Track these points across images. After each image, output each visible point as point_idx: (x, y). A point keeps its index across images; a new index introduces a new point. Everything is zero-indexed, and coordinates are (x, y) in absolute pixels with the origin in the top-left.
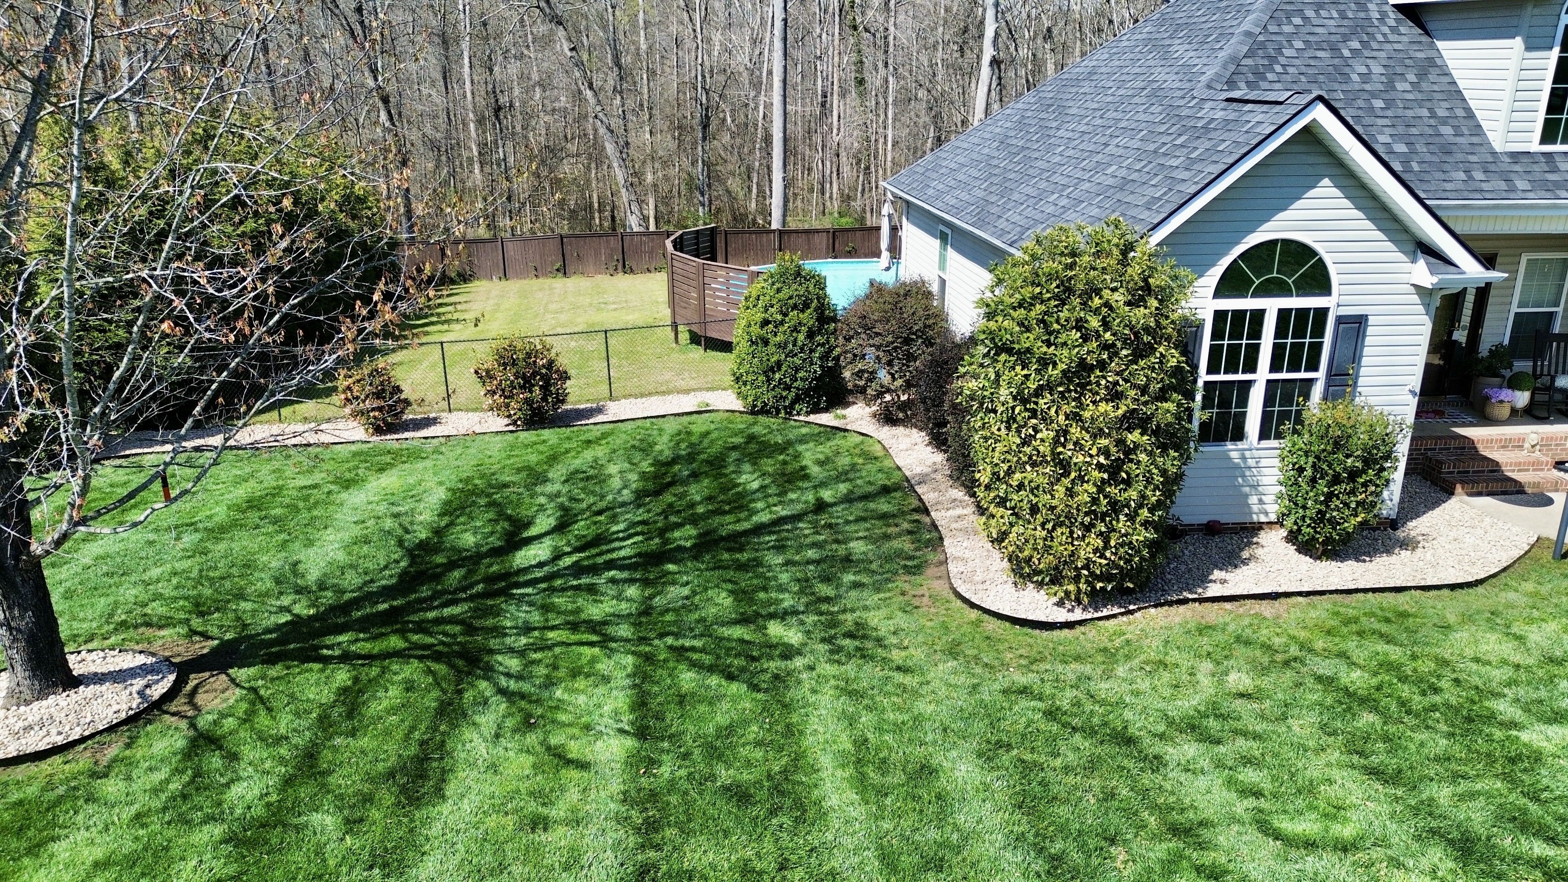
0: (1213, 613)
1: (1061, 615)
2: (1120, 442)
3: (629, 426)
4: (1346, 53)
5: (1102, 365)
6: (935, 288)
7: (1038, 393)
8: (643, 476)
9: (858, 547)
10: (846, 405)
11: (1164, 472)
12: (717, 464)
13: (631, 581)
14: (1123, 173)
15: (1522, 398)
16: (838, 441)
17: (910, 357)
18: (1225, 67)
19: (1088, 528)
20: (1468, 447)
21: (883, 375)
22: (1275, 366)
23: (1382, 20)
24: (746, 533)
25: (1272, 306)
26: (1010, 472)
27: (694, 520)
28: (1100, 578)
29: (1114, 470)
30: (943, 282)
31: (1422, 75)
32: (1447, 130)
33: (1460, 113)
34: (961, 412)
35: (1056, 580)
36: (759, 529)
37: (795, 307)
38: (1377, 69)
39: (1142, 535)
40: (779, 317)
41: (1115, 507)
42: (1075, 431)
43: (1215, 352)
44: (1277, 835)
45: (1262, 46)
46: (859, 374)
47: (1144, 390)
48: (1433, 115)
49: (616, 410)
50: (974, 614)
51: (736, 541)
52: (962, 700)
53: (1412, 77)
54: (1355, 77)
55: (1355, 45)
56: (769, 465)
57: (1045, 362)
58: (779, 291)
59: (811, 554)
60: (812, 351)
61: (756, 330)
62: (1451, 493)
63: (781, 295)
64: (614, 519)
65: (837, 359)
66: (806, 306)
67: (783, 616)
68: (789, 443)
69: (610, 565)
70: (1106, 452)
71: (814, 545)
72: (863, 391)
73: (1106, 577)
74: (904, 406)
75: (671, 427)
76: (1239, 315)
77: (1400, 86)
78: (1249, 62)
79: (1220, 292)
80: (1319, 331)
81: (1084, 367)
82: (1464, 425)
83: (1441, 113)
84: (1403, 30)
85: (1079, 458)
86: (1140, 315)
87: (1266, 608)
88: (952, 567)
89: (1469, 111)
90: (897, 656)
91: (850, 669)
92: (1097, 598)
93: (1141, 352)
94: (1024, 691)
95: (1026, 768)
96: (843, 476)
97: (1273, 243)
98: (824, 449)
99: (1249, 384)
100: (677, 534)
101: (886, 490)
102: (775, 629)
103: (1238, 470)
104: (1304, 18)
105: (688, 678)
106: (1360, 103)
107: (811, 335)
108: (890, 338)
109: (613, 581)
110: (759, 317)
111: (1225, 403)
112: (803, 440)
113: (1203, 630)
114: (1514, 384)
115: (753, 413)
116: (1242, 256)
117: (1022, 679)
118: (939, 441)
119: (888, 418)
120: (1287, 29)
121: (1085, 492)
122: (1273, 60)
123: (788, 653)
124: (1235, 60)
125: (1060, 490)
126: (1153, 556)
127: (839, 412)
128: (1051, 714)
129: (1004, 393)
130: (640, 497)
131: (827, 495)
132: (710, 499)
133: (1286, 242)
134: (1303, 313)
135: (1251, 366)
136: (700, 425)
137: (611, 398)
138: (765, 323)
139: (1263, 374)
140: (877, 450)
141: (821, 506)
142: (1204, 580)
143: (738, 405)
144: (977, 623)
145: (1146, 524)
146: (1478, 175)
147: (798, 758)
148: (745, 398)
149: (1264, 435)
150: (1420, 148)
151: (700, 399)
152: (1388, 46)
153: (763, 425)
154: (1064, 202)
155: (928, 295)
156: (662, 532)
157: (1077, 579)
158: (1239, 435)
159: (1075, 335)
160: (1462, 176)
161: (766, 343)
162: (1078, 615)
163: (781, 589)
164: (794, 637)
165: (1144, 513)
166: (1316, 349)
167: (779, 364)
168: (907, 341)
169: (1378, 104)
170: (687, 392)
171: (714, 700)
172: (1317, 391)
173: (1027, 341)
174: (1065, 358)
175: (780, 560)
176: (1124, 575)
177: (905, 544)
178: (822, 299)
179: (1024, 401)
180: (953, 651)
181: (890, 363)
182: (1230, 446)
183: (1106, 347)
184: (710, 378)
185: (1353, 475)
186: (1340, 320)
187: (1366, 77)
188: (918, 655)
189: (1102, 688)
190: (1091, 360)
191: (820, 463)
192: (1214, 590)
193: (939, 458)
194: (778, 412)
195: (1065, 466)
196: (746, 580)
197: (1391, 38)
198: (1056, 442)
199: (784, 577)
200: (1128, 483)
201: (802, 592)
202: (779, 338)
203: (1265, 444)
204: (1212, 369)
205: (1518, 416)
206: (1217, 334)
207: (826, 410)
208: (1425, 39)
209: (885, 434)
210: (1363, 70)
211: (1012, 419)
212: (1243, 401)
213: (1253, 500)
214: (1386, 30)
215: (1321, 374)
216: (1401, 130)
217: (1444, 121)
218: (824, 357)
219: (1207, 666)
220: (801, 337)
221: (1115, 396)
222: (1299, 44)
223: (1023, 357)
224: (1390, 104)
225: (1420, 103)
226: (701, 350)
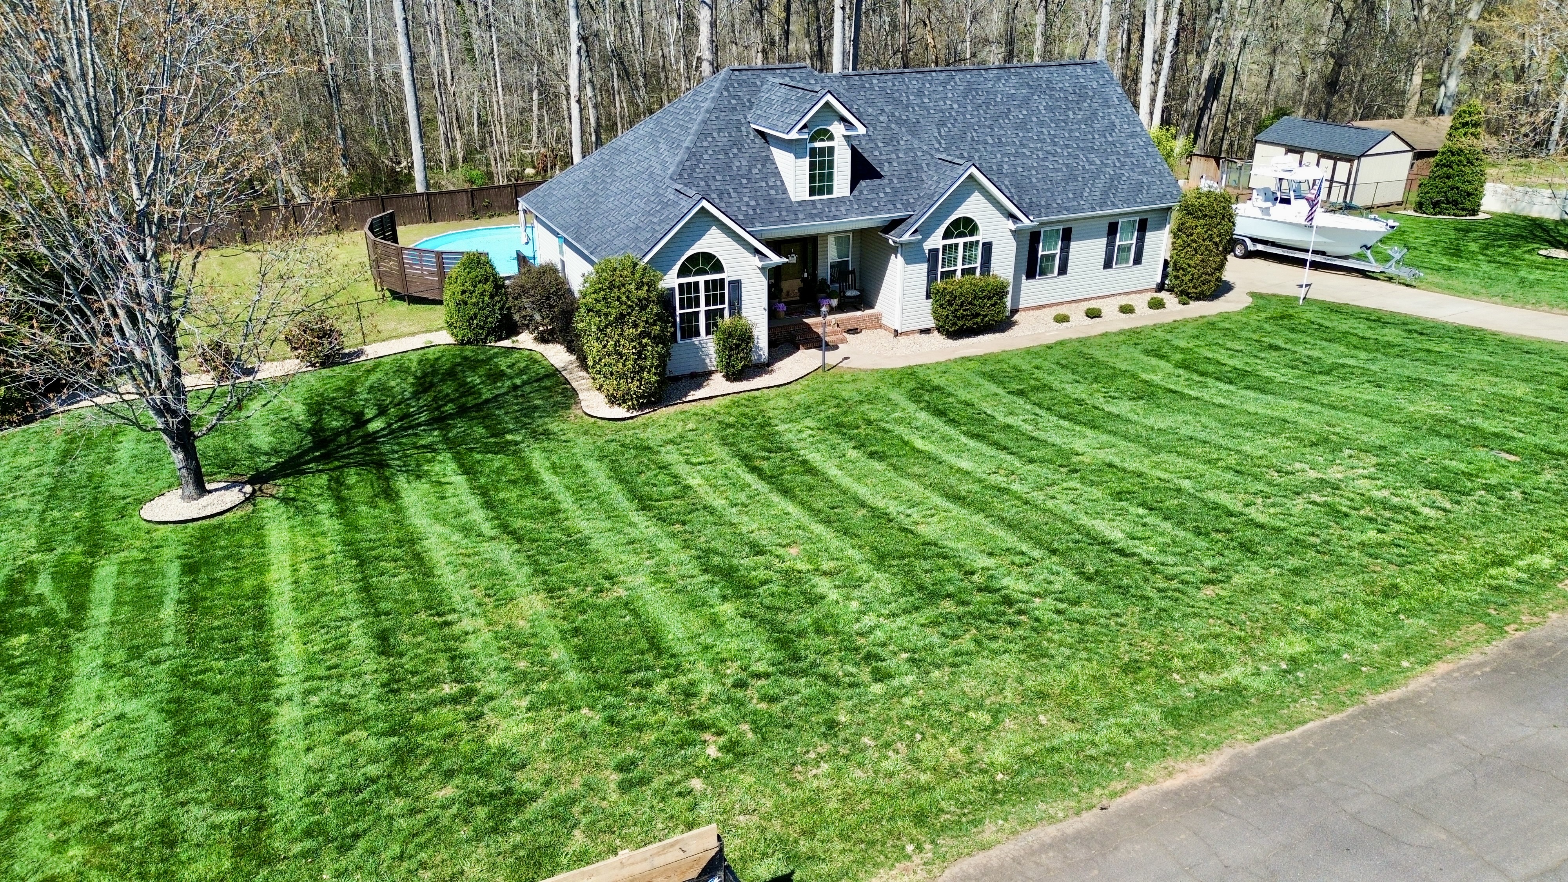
0: (687, 407)
1: (628, 415)
2: (640, 343)
3: (388, 359)
4: (731, 155)
5: (629, 314)
6: (559, 267)
7: (606, 327)
8: (412, 384)
9: (537, 402)
10: (517, 334)
11: (659, 353)
12: (451, 374)
13: (435, 429)
14: (636, 221)
15: (835, 302)
16: (516, 355)
17: (551, 307)
18: (678, 166)
19: (633, 378)
20: (808, 327)
21: (538, 317)
22: (707, 304)
23: (747, 136)
24: (482, 403)
25: (701, 279)
26: (600, 360)
27: (452, 401)
28: (641, 398)
29: (639, 354)
30: (563, 263)
31: (763, 165)
32: (772, 192)
33: (779, 183)
34: (578, 336)
35: (624, 402)
36: (487, 401)
37: (480, 282)
38: (744, 163)
39: (654, 379)
40: (472, 288)
41: (642, 369)
42: (622, 341)
43: (681, 300)
44: (691, 463)
45: (694, 154)
46: (524, 317)
47: (647, 322)
48: (767, 185)
49: (373, 350)
50: (593, 420)
51: (478, 407)
52: (591, 447)
53: (759, 166)
54: (735, 168)
55: (735, 151)
56: (481, 371)
57: (606, 315)
58: (469, 273)
59: (516, 408)
60: (494, 306)
61: (459, 297)
62: (798, 349)
63: (471, 276)
64: (409, 406)
65: (509, 309)
66: (487, 280)
67: (510, 432)
68: (490, 358)
69: (419, 425)
70: (634, 347)
71: (517, 404)
72: (528, 326)
73: (642, 397)
74: (552, 332)
75: (415, 357)
76: (689, 284)
77: (755, 171)
78: (688, 163)
79: (679, 276)
80: (722, 288)
81: (622, 316)
82: (807, 317)
83: (771, 184)
84: (757, 141)
85: (625, 351)
86: (642, 293)
87: (707, 402)
88: (583, 404)
89: (782, 182)
90: (563, 438)
91: (545, 444)
92: (642, 407)
93: (643, 308)
94: (613, 441)
95: (612, 461)
96: (521, 372)
97: (697, 254)
98: (509, 361)
99: (698, 312)
100: (446, 408)
101: (547, 376)
102: (509, 437)
103: (698, 348)
104: (713, 138)
105: (479, 457)
106: (737, 182)
107: (492, 297)
108: (539, 297)
109: (424, 430)
110: (460, 289)
111: (690, 321)
112: (496, 355)
113: (682, 413)
114: (830, 296)
115: (462, 344)
116: (686, 260)
117: (611, 437)
118: (571, 350)
119: (543, 339)
120: (705, 144)
121: (630, 364)
122: (699, 161)
123: (517, 443)
124: (681, 162)
125: (620, 365)
126: (660, 387)
127: (514, 339)
128: (622, 445)
129: (594, 328)
130: (416, 395)
131: (518, 381)
132: (456, 390)
133: (703, 253)
134: (714, 281)
135: (697, 305)
136: (431, 354)
137: (365, 343)
138: (464, 292)
139: (703, 308)
140: (538, 357)
141: (515, 387)
142: (686, 395)
143: (451, 340)
144: (595, 422)
145: (655, 374)
146: (784, 213)
147: (531, 471)
148: (456, 336)
149: (708, 333)
150: (761, 202)
151: (424, 340)
152: (750, 151)
153: (469, 351)
154: (613, 233)
155: (555, 271)
156: (438, 408)
157: (632, 399)
158: (698, 334)
159: (617, 303)
160: (777, 214)
161: (466, 303)
162: (635, 414)
163: (507, 423)
164: (518, 438)
165: (653, 370)
166: (723, 295)
167: (475, 315)
168: (548, 298)
169: (744, 181)
170: (413, 334)
171: (492, 460)
172: (726, 313)
173: (598, 306)
174: (614, 313)
175: (503, 411)
176: (650, 395)
177: (559, 398)
178: (495, 275)
179: (601, 331)
180: (586, 433)
181: (540, 310)
182: (694, 339)
183: (629, 307)
184: (423, 324)
185: (737, 346)
186: (730, 282)
187: (739, 168)
188: (571, 435)
189: (641, 436)
190: (625, 312)
191: (509, 367)
192: (688, 398)
193: (573, 358)
194: (478, 342)
195: (620, 355)
196: (489, 422)
197: (752, 145)
198: (615, 345)
199: (507, 419)
200: (645, 358)
201: (517, 422)
202: (474, 300)
203: (709, 337)
204: (682, 308)
205: (832, 311)
206: (681, 293)
207: (507, 338)
208: (766, 145)
209: (541, 348)
210: (738, 164)
211: (598, 339)
212: (697, 320)
213: (707, 361)
214: (749, 141)
215: (726, 306)
216: (753, 193)
217: (772, 188)
218: (501, 309)
219: (681, 423)
220: (486, 299)
221: (636, 326)
222: (710, 152)
223: (598, 313)
224: (749, 180)
225: (762, 179)
226: (405, 304)
